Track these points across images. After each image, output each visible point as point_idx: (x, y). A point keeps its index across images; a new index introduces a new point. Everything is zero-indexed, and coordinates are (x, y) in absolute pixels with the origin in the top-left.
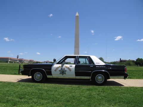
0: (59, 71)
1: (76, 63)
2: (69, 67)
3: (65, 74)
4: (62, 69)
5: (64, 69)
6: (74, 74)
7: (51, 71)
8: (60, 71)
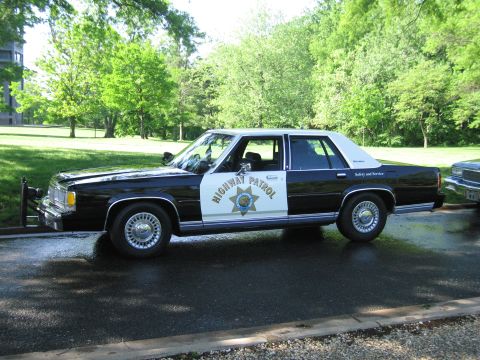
0: (231, 199)
1: (287, 164)
2: (266, 181)
4: (240, 191)
5: (249, 190)
6: (285, 207)
7: (199, 203)
8: (233, 199)
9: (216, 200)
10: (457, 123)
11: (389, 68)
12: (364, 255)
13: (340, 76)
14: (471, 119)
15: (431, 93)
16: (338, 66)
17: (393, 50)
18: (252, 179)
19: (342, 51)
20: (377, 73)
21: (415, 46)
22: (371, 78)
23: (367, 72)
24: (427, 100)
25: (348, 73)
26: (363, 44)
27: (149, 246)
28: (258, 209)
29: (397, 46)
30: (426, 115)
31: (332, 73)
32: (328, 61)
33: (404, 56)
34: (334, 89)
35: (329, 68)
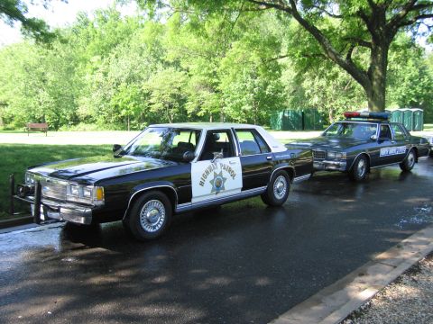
0: (210, 182)
1: (239, 151)
2: (230, 166)
3: (223, 188)
4: (215, 175)
5: (221, 174)
6: (240, 185)
7: (191, 188)
8: (212, 182)
9: (202, 184)
10: (188, 112)
11: (137, 72)
12: (280, 217)
13: (99, 77)
14: (199, 109)
15: (175, 91)
16: (97, 69)
17: (138, 58)
18: (221, 165)
19: (99, 57)
20: (127, 75)
21: (154, 56)
22: (123, 79)
23: (120, 74)
24: (173, 96)
25: (105, 74)
26: (116, 53)
27: (157, 228)
28: (226, 188)
29: (141, 55)
30: (171, 107)
31: (92, 74)
32: (88, 64)
33: (147, 63)
34: (94, 86)
35: (90, 70)
